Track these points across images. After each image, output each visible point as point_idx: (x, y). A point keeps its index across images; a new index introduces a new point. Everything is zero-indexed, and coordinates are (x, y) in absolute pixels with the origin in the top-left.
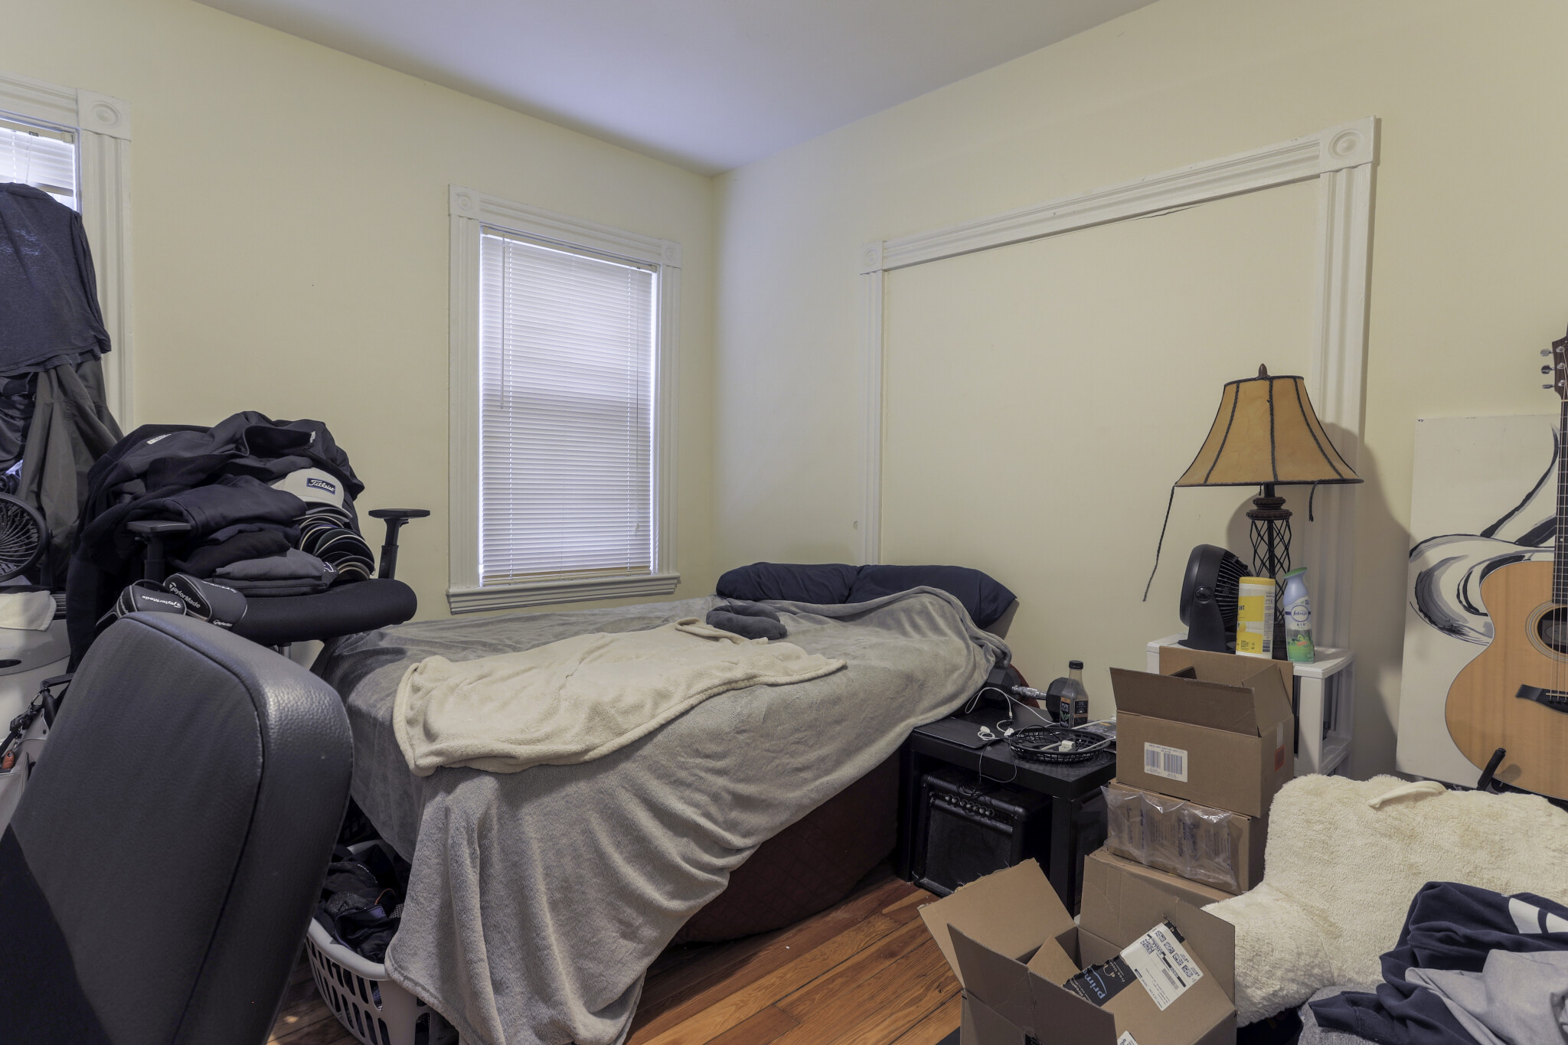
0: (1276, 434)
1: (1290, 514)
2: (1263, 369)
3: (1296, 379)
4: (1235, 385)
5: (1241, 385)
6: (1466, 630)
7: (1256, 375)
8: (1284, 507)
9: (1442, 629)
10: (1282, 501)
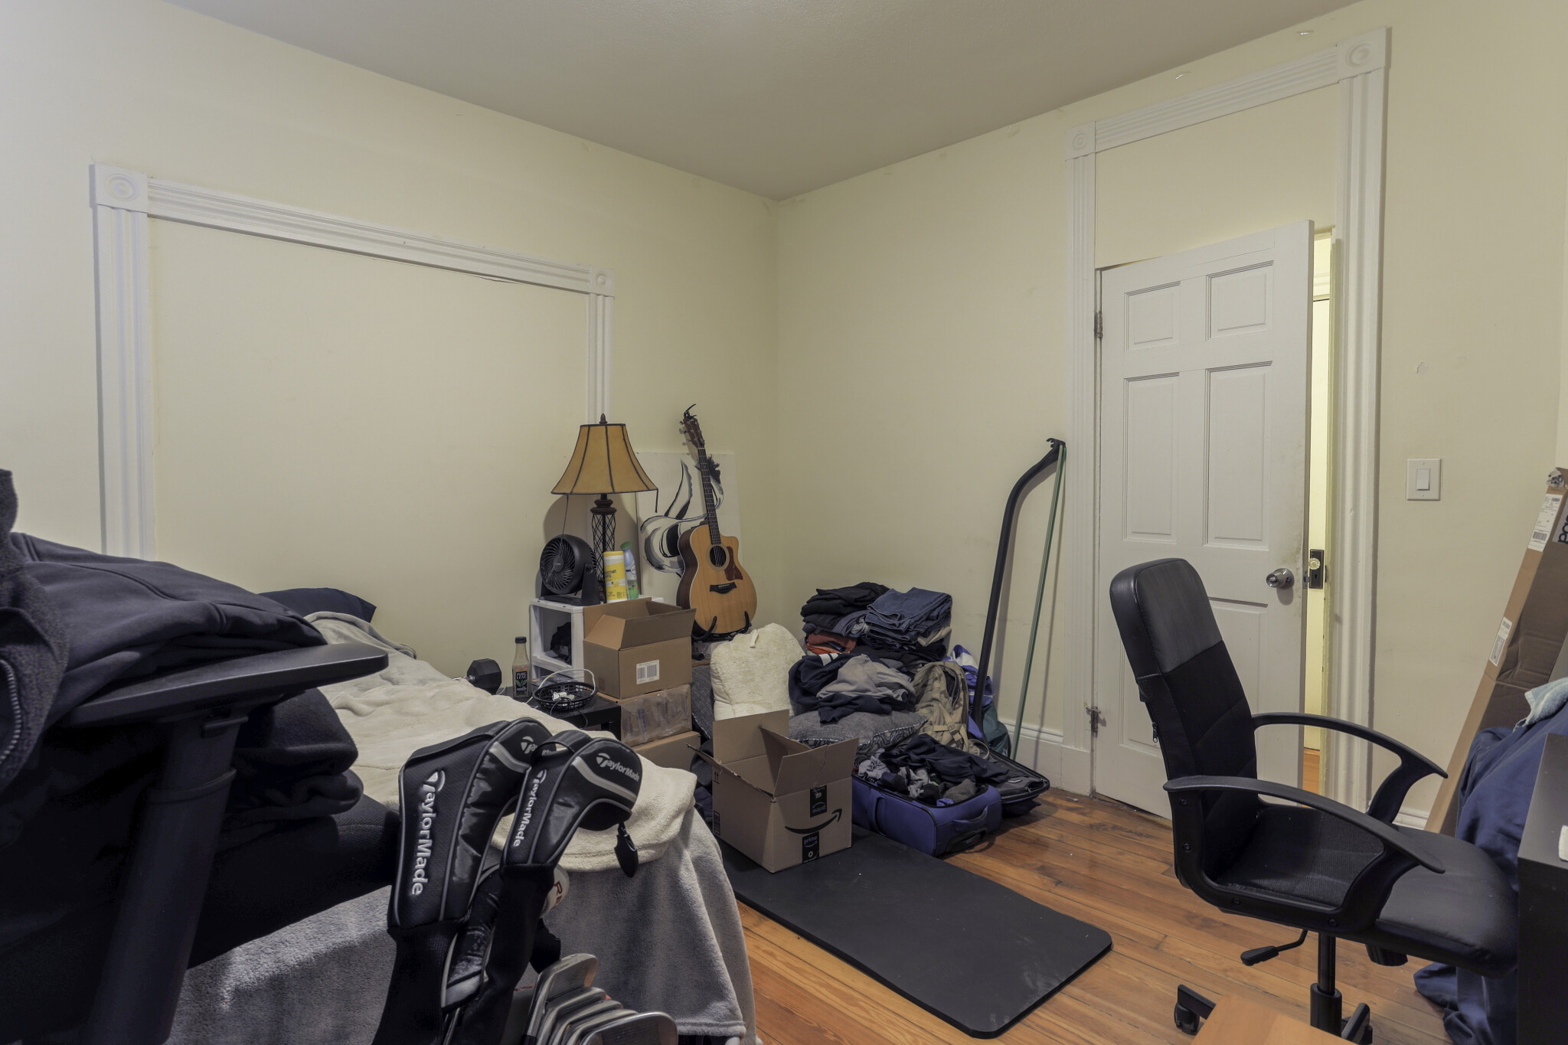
0: (611, 459)
1: (615, 511)
2: (603, 417)
3: (623, 426)
4: (587, 428)
5: (592, 428)
6: (664, 567)
7: (598, 421)
8: (612, 506)
9: (656, 568)
10: (611, 502)
